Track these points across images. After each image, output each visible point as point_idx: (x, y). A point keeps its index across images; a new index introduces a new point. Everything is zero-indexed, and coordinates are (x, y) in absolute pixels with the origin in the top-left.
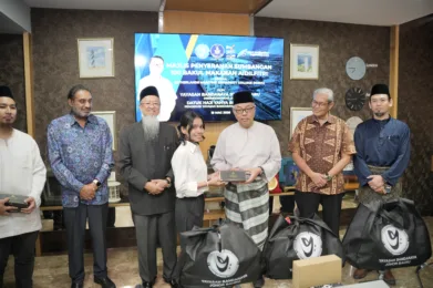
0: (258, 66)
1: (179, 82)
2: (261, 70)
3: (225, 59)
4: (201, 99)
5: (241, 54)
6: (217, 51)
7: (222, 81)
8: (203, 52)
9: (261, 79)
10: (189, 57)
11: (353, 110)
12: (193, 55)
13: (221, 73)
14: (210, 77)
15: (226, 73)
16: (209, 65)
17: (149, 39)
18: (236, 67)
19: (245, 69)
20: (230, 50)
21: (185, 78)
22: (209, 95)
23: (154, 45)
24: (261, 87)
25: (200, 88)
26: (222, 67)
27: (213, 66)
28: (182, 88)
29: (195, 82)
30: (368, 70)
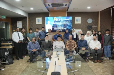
0: (67, 22)
1: (53, 25)
2: (68, 23)
3: (61, 21)
4: (57, 28)
5: (64, 20)
6: (59, 19)
7: (60, 25)
8: (57, 20)
9: (68, 24)
10: (54, 21)
11: (89, 29)
12: (55, 20)
13: (60, 23)
14: (58, 24)
15: (61, 23)
16: (58, 22)
17: (47, 18)
18: (63, 22)
19: (65, 22)
20: (62, 19)
21: (54, 24)
22: (58, 27)
23: (48, 19)
24: (68, 26)
25: (56, 26)
26: (60, 22)
27: (59, 22)
28: (53, 26)
29: (55, 25)
30: (93, 21)
